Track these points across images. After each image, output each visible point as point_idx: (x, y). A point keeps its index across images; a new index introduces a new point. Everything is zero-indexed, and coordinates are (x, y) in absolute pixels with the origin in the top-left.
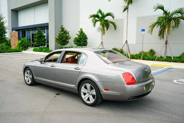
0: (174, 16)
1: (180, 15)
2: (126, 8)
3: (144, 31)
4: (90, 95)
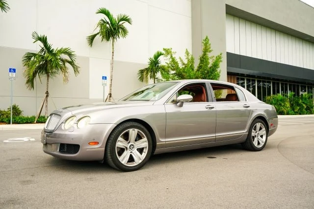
4: (259, 137)
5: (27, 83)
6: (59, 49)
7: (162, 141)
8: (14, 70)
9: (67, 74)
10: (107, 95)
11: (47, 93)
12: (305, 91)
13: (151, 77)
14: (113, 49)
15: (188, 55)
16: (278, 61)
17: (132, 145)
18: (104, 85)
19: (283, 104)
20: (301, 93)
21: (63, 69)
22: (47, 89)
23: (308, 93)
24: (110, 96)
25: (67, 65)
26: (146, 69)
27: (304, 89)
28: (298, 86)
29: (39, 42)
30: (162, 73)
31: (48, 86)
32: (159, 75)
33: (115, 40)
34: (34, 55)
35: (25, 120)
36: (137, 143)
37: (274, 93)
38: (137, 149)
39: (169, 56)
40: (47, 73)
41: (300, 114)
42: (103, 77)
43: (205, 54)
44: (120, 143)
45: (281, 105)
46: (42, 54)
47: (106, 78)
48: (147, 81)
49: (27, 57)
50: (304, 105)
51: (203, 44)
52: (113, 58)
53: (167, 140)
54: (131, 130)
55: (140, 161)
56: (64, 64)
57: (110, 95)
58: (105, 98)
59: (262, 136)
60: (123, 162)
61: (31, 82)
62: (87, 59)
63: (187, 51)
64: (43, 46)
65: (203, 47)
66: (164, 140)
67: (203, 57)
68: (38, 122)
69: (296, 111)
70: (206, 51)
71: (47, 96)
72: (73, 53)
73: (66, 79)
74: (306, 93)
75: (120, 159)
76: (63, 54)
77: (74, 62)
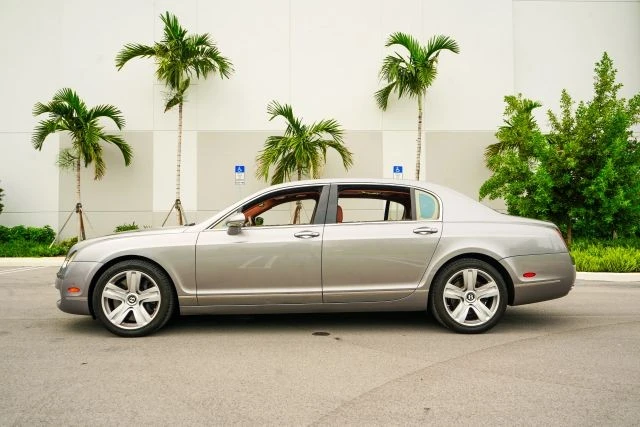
0: (315, 138)
1: (326, 137)
2: (175, 98)
3: (243, 171)
4: (476, 302)
6: (317, 124)
7: (186, 292)
8: (242, 168)
14: (420, 109)
17: (133, 296)
25: (330, 150)
29: (280, 116)
36: (142, 293)
42: (395, 168)
43: (600, 97)
44: (110, 291)
49: (270, 143)
51: (596, 74)
52: (419, 128)
53: (199, 292)
54: (129, 273)
55: (144, 324)
62: (378, 135)
63: (565, 95)
64: (288, 123)
66: (194, 292)
67: (594, 105)
70: (603, 88)
72: (338, 128)
76: (324, 132)
77: (341, 143)
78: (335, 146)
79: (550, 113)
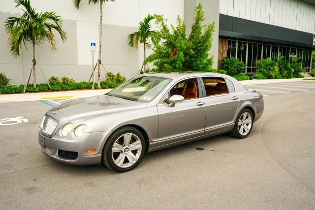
4: (245, 125)
5: (12, 50)
9: (54, 42)
10: (96, 61)
11: (34, 60)
12: (295, 54)
13: (141, 41)
14: (101, 12)
15: (179, 22)
16: (271, 23)
17: (127, 148)
18: (93, 52)
19: (272, 68)
20: (290, 56)
21: (50, 36)
22: (34, 56)
23: (298, 56)
24: (100, 63)
26: (136, 33)
27: (294, 52)
28: (288, 49)
29: (21, 6)
30: (152, 39)
31: (34, 53)
32: (149, 40)
33: (103, 2)
34: (18, 20)
35: (13, 89)
36: (131, 145)
37: (264, 57)
38: (132, 151)
39: (160, 24)
40: (33, 39)
41: (288, 78)
42: (92, 43)
43: (197, 23)
44: (116, 148)
45: (270, 69)
46: (26, 19)
47: (95, 44)
48: (137, 47)
49: (9, 21)
50: (292, 69)
51: (195, 12)
52: (101, 23)
53: (159, 140)
54: (125, 135)
55: (135, 162)
56: (50, 30)
57: (100, 61)
58: (95, 64)
59: (247, 125)
60: (119, 165)
61: (15, 48)
62: (74, 23)
63: (179, 18)
64: (26, 10)
65: (196, 15)
66: (156, 140)
67: (195, 26)
68: (27, 92)
69: (284, 75)
70: (198, 19)
71: (34, 64)
72: (58, 18)
73: (54, 48)
74: (296, 56)
75: (116, 162)
76: (48, 19)
77: (61, 28)
78: (56, 28)
79: (172, 25)
